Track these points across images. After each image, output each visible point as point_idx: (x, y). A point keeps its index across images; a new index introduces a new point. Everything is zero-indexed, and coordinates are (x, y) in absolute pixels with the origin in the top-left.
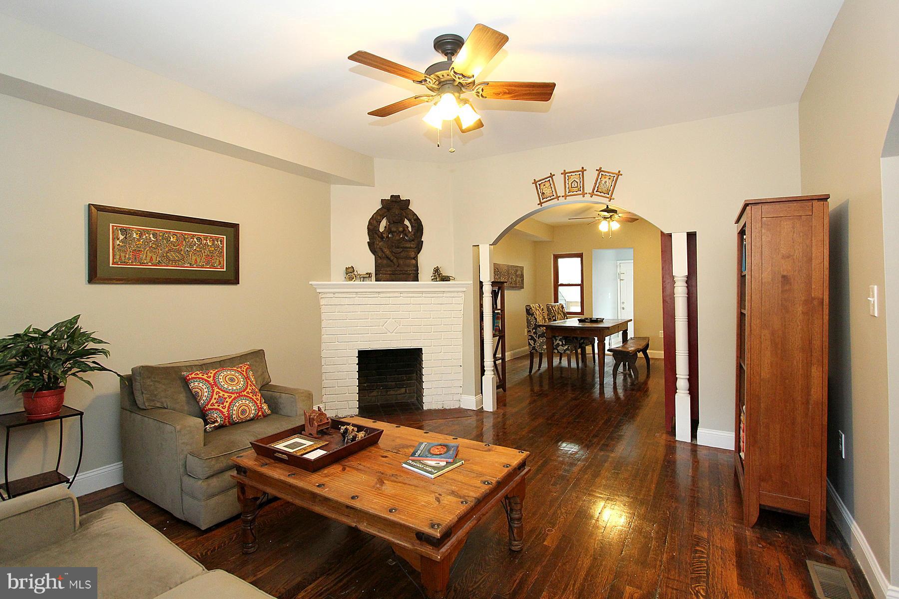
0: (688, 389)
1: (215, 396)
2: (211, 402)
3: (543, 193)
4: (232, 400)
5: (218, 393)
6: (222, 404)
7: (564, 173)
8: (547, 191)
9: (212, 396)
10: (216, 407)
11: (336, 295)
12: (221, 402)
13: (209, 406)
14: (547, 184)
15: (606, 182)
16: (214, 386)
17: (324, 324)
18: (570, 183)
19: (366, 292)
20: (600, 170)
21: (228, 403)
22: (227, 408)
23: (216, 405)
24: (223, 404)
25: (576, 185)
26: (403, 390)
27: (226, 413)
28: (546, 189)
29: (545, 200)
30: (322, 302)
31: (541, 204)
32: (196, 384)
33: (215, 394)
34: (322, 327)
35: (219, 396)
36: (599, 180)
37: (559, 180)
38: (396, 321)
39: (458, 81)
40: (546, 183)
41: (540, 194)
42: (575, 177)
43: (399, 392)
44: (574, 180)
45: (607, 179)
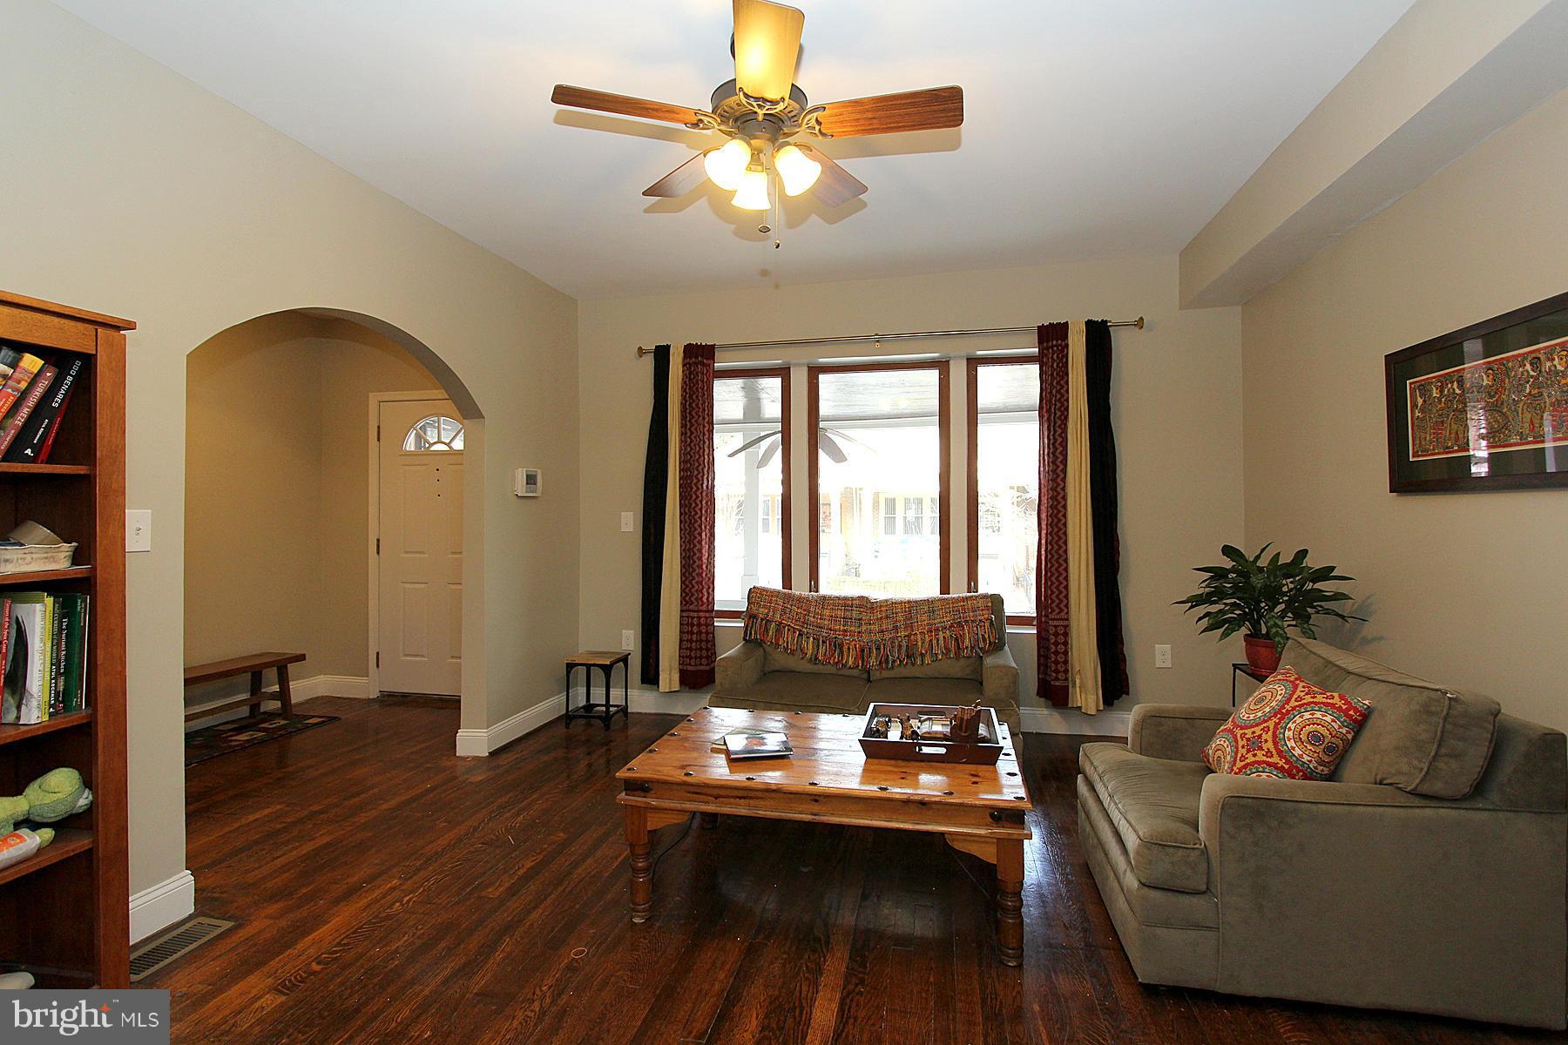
4: (1264, 762)
21: (1253, 759)
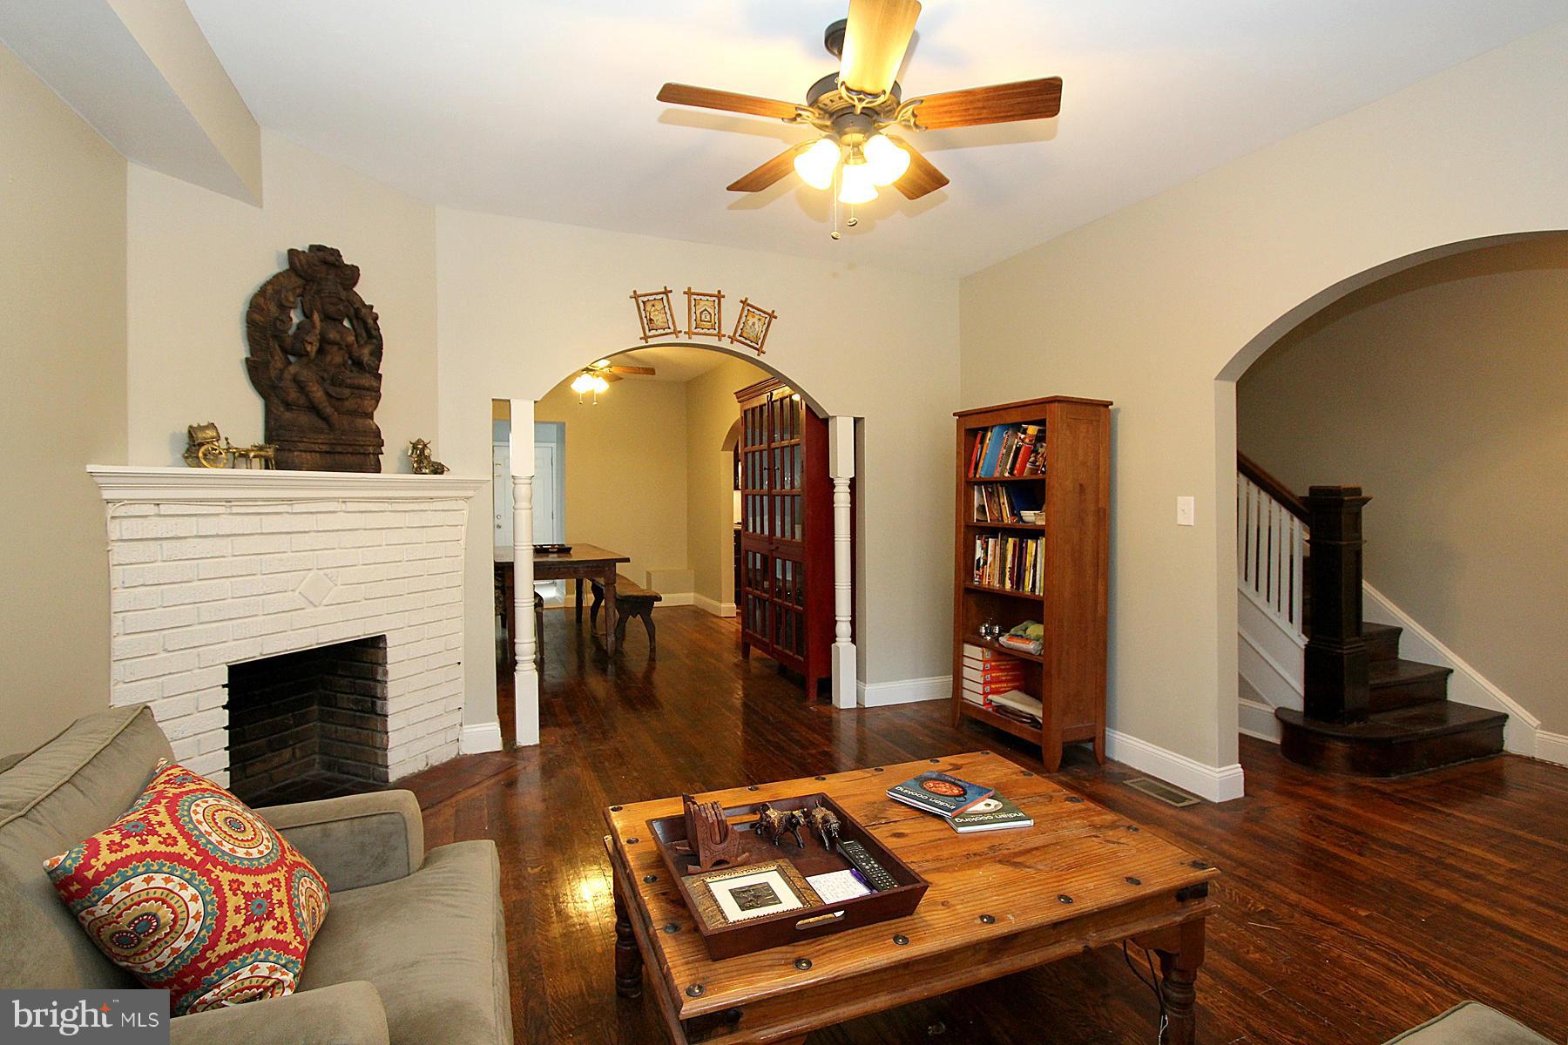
0: (850, 635)
1: (233, 901)
2: (229, 929)
3: (651, 320)
5: (236, 886)
6: (268, 918)
7: (689, 293)
8: (659, 319)
9: (222, 906)
10: (252, 937)
11: (164, 509)
12: (263, 912)
13: (223, 948)
14: (659, 306)
15: (754, 324)
16: (209, 866)
17: (119, 599)
18: (698, 313)
19: (255, 500)
20: (744, 302)
22: (290, 926)
23: (250, 929)
24: (270, 915)
25: (708, 319)
26: (287, 753)
27: (295, 943)
28: (657, 313)
29: (653, 332)
30: (115, 530)
31: (646, 338)
32: (138, 883)
33: (229, 894)
34: (113, 610)
35: (247, 896)
36: (744, 319)
37: (679, 303)
38: (327, 575)
39: (859, 107)
40: (656, 303)
41: (645, 320)
42: (705, 304)
43: (276, 761)
44: (705, 310)
45: (756, 320)
